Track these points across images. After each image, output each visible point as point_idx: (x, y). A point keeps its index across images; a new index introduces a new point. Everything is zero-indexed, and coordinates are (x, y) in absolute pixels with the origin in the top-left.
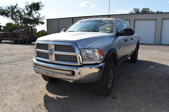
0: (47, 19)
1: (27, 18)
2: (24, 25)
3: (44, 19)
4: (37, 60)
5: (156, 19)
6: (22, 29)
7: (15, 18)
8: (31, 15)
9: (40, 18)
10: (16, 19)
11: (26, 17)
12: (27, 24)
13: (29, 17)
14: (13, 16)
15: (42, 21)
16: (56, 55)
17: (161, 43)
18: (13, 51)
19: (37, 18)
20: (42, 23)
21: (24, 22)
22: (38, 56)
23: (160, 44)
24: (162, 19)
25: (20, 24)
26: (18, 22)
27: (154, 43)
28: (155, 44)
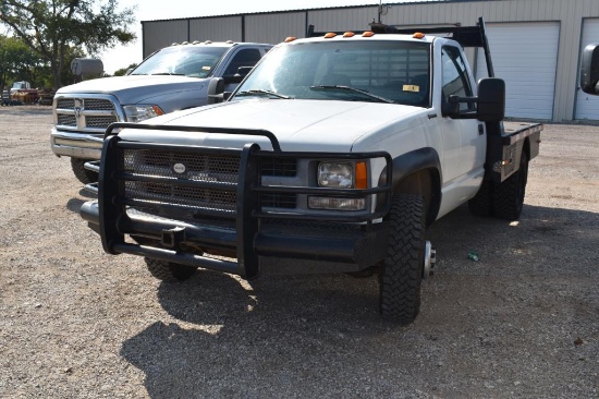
0: (142, 22)
1: (64, 15)
2: (51, 45)
3: (130, 22)
4: (59, 130)
5: (559, 21)
6: (45, 61)
7: (14, 15)
8: (77, 6)
9: (115, 16)
10: (18, 23)
11: (59, 15)
12: (63, 42)
13: (72, 11)
14: (7, 8)
15: (122, 28)
16: (87, 117)
17: (580, 116)
18: (8, 138)
19: (103, 16)
20: (125, 38)
21: (50, 34)
22: (59, 123)
23: (574, 119)
24: (583, 19)
25: (34, 42)
26: (27, 32)
27: (549, 117)
28: (556, 120)
